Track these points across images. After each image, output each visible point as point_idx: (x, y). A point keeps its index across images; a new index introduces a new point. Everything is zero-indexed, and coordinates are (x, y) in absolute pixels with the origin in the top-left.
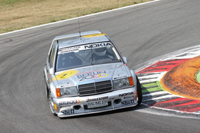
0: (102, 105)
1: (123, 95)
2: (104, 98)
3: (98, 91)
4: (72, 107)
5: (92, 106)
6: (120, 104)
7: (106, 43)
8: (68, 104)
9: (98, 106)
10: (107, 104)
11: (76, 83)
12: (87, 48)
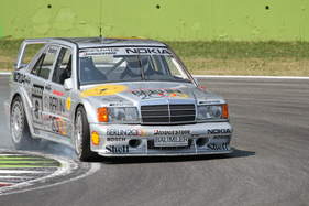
0: (178, 144)
1: (213, 132)
2: (183, 133)
3: (173, 119)
4: (127, 141)
5: (161, 144)
6: (205, 146)
7: (161, 50)
8: (121, 136)
9: (171, 144)
10: (186, 143)
11: (137, 102)
12: (131, 53)
